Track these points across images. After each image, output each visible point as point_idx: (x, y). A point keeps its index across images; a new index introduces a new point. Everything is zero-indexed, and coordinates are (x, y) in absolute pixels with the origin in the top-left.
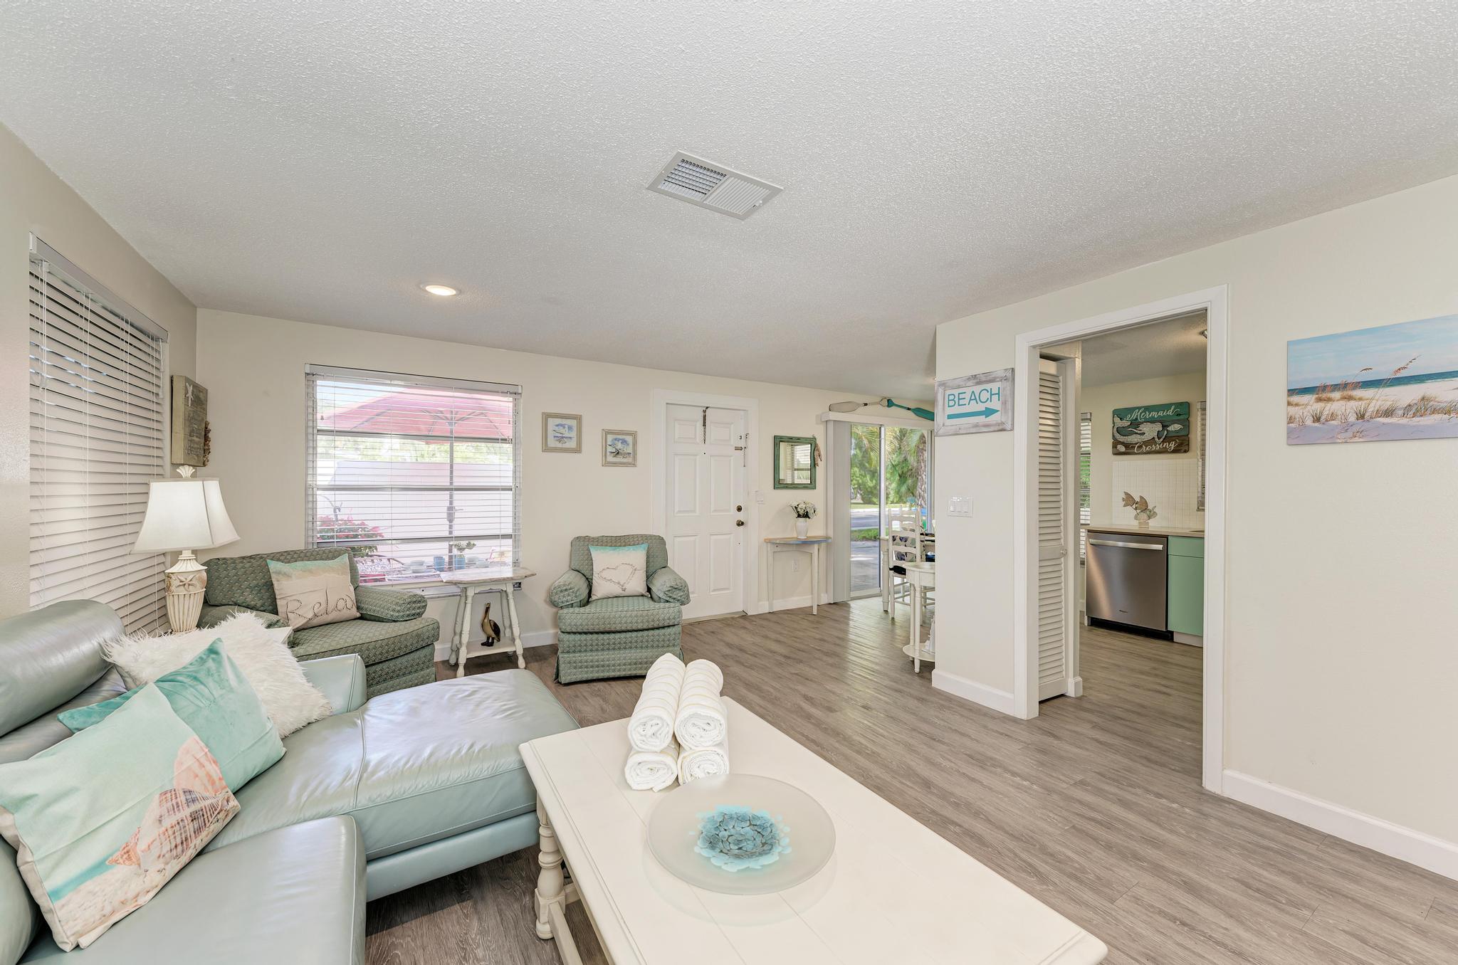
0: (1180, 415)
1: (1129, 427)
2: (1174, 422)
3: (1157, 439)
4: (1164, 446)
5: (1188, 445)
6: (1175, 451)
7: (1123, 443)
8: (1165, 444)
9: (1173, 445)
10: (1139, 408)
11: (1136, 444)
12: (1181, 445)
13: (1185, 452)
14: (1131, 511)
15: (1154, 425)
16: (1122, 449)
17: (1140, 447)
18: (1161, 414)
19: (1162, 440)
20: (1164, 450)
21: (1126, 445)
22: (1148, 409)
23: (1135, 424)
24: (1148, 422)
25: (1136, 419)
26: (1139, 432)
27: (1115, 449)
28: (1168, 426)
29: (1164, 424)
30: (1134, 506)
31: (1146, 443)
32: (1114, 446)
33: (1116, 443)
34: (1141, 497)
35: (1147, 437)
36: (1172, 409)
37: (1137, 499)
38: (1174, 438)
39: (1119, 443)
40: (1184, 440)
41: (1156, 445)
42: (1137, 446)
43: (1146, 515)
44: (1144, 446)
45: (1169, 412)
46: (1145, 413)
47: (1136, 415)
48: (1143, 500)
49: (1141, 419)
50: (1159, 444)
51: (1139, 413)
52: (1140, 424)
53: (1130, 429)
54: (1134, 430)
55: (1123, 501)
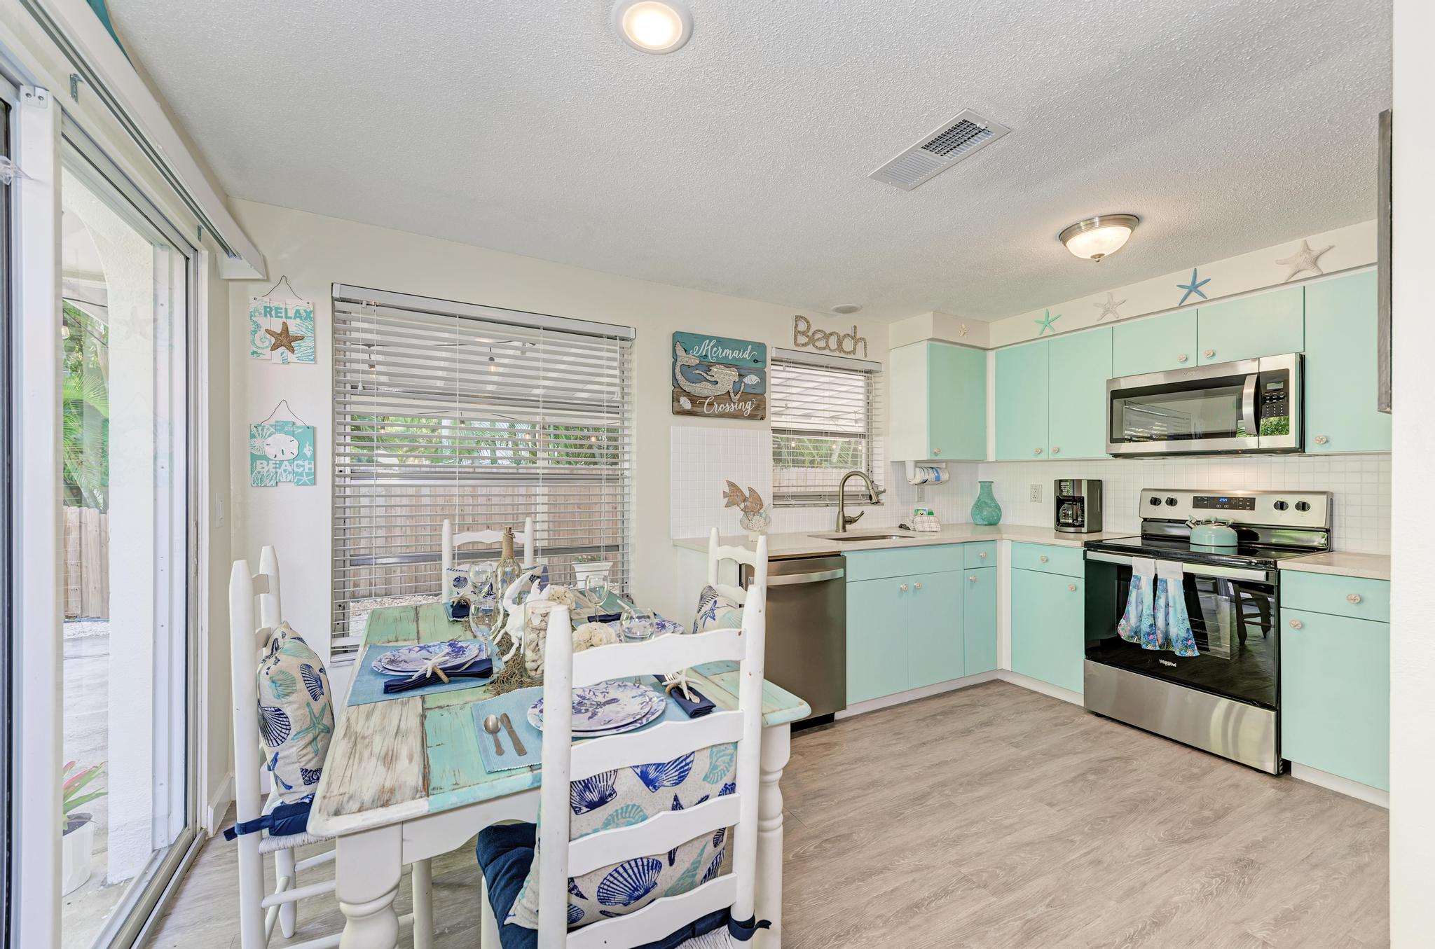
0: (757, 361)
1: (697, 367)
3: (732, 395)
4: (740, 407)
5: (765, 408)
6: (751, 417)
7: (688, 395)
8: (741, 404)
9: (748, 407)
10: (711, 338)
12: (758, 407)
13: (762, 418)
14: (739, 515)
15: (728, 371)
16: (686, 404)
17: (711, 404)
18: (736, 354)
20: (738, 413)
21: (693, 399)
22: (721, 342)
23: (706, 365)
24: (722, 364)
25: (706, 356)
26: (709, 378)
27: (675, 404)
29: (742, 372)
30: (742, 506)
32: (675, 399)
33: (678, 392)
34: (750, 489)
35: (720, 390)
36: (749, 350)
37: (746, 493)
38: (751, 396)
39: (681, 392)
40: (760, 401)
41: (730, 405)
42: (707, 402)
43: (762, 520)
44: (715, 403)
45: (744, 355)
46: (718, 349)
47: (706, 349)
48: (755, 495)
49: (712, 358)
50: (734, 403)
51: (710, 347)
52: (711, 366)
53: (697, 372)
54: (703, 374)
55: (725, 497)
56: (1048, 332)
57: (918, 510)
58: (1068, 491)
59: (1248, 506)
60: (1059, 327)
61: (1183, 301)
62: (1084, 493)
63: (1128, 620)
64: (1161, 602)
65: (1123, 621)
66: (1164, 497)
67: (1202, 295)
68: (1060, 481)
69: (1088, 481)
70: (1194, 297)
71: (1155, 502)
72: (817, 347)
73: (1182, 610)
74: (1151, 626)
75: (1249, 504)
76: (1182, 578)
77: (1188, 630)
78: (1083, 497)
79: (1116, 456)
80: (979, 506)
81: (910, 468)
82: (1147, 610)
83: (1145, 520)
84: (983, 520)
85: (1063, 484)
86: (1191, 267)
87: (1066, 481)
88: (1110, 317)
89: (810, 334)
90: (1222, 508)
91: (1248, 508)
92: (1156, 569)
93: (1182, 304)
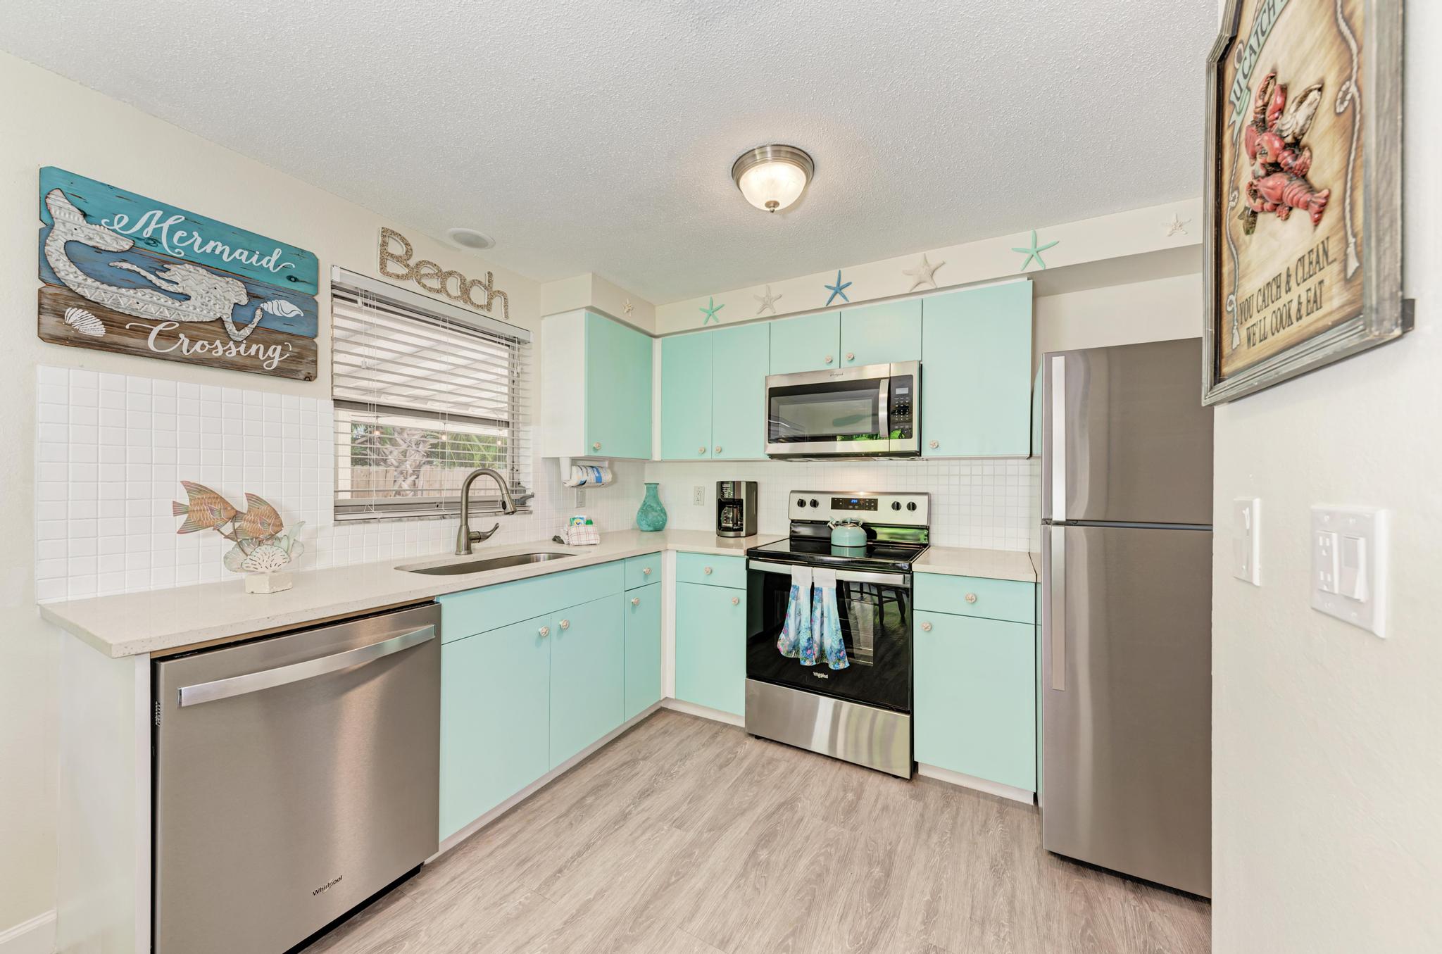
0: (296, 280)
1: (122, 255)
2: (279, 294)
3: (230, 327)
4: (253, 351)
5: (315, 362)
6: (279, 373)
8: (254, 347)
9: (276, 356)
10: (168, 211)
11: (156, 322)
12: (297, 358)
13: (309, 378)
14: (215, 544)
15: (220, 282)
16: (86, 324)
17: (168, 337)
18: (241, 255)
19: (247, 332)
20: (248, 362)
21: (111, 319)
22: (199, 224)
23: (153, 257)
24: (201, 265)
25: (154, 241)
26: (165, 285)
27: (51, 319)
28: (264, 299)
29: (259, 291)
30: (228, 528)
31: (194, 330)
32: (49, 310)
33: (56, 296)
34: (251, 497)
35: (193, 312)
36: (275, 256)
37: (242, 506)
38: (280, 337)
39: (72, 299)
40: (304, 348)
41: (224, 344)
42: (156, 330)
43: (279, 552)
44: (182, 336)
45: (264, 262)
46: (190, 236)
47: (153, 226)
48: (263, 508)
49: (173, 247)
50: (237, 344)
51: (166, 226)
52: (169, 263)
53: (126, 266)
54: (143, 273)
55: (176, 513)
56: (712, 322)
57: (574, 519)
58: (729, 494)
59: (873, 506)
60: (723, 317)
61: (830, 302)
62: (743, 496)
63: (787, 635)
64: (817, 613)
65: (782, 636)
66: (808, 498)
67: (845, 297)
68: (722, 483)
69: (747, 482)
70: (838, 300)
71: (801, 503)
72: (424, 286)
73: (836, 620)
74: (809, 639)
75: (871, 505)
76: (835, 586)
77: (840, 640)
78: (742, 500)
79: (772, 456)
80: (645, 509)
81: (565, 464)
82: (805, 624)
83: (793, 521)
84: (649, 526)
85: (725, 486)
86: (836, 268)
87: (727, 482)
88: (767, 313)
89: (412, 262)
90: (853, 509)
91: (872, 508)
92: (813, 577)
93: (829, 305)
